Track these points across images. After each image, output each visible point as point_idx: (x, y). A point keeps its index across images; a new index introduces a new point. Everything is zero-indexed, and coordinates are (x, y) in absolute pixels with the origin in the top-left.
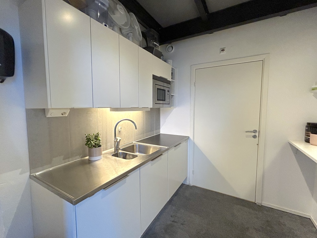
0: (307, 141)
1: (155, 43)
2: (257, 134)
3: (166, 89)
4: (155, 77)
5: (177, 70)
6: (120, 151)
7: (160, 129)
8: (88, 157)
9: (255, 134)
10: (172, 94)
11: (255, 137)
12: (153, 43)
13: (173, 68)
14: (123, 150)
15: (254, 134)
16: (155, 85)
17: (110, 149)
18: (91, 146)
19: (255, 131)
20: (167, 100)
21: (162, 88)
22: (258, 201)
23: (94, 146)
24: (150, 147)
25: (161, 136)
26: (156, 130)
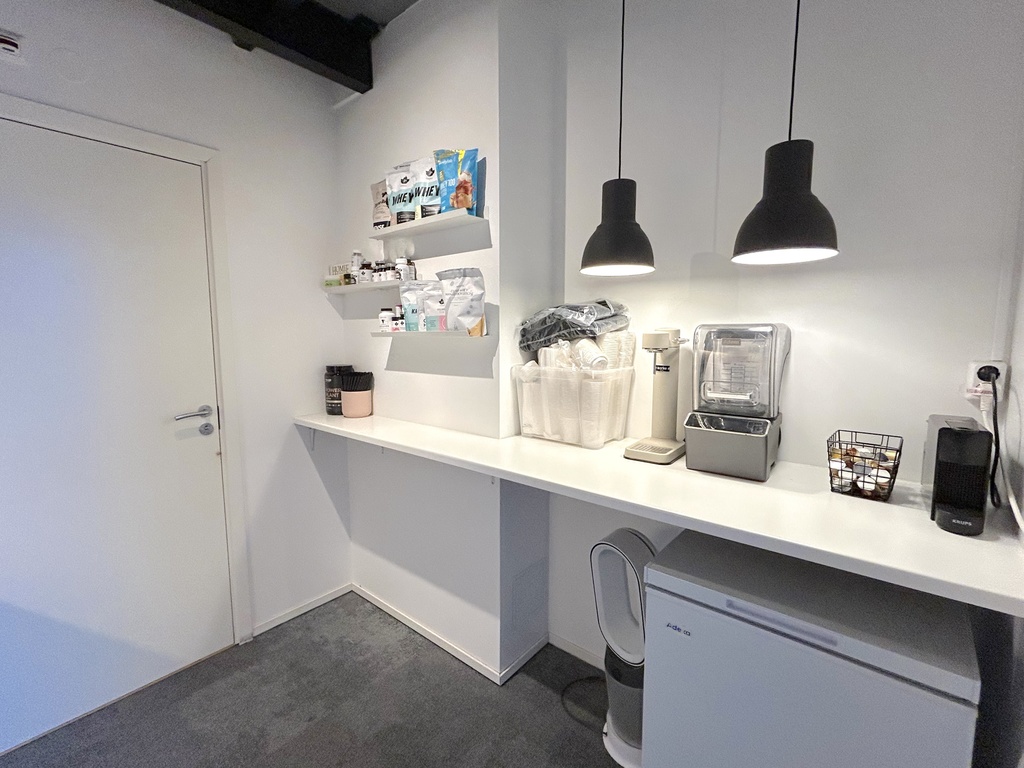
2: (213, 420)
9: (207, 421)
11: (206, 430)
15: (202, 421)
19: (204, 412)
22: (244, 634)
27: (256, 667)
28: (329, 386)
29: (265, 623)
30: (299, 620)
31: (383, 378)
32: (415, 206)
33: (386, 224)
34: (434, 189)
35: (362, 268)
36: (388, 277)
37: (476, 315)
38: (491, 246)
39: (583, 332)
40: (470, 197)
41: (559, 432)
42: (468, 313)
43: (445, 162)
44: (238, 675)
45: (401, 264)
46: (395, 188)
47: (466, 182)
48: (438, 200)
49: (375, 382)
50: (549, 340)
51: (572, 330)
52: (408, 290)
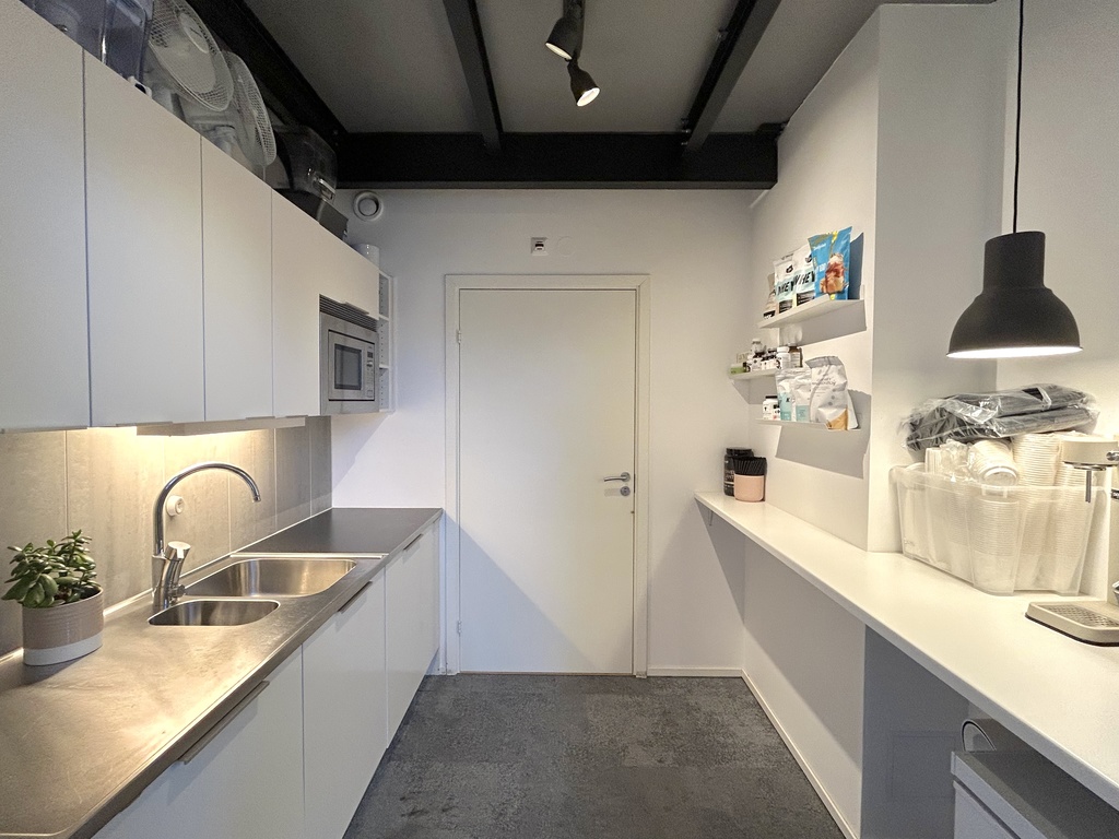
0: (729, 492)
1: (322, 181)
2: (630, 484)
3: (365, 348)
4: (327, 306)
5: (396, 283)
6: (183, 601)
7: (331, 491)
8: (19, 654)
9: (626, 484)
10: (381, 366)
11: (625, 492)
12: (315, 179)
13: (385, 275)
14: (194, 591)
15: (622, 485)
16: (327, 332)
17: (127, 598)
18: (47, 596)
19: (625, 477)
20: (367, 386)
21: (351, 343)
22: (639, 669)
23: (57, 597)
24: (300, 564)
25: (334, 516)
26: (319, 495)
27: (640, 699)
28: (728, 467)
29: (658, 668)
30: (685, 680)
31: (775, 465)
32: (791, 296)
33: (773, 313)
34: (810, 276)
35: (755, 357)
36: (771, 364)
37: (840, 407)
38: (865, 329)
39: (981, 431)
40: (841, 279)
41: (945, 559)
42: (830, 404)
43: (819, 247)
44: (627, 699)
45: (782, 353)
46: (782, 278)
47: (836, 265)
48: (812, 287)
49: (768, 469)
50: (941, 438)
51: (968, 427)
52: (785, 378)
